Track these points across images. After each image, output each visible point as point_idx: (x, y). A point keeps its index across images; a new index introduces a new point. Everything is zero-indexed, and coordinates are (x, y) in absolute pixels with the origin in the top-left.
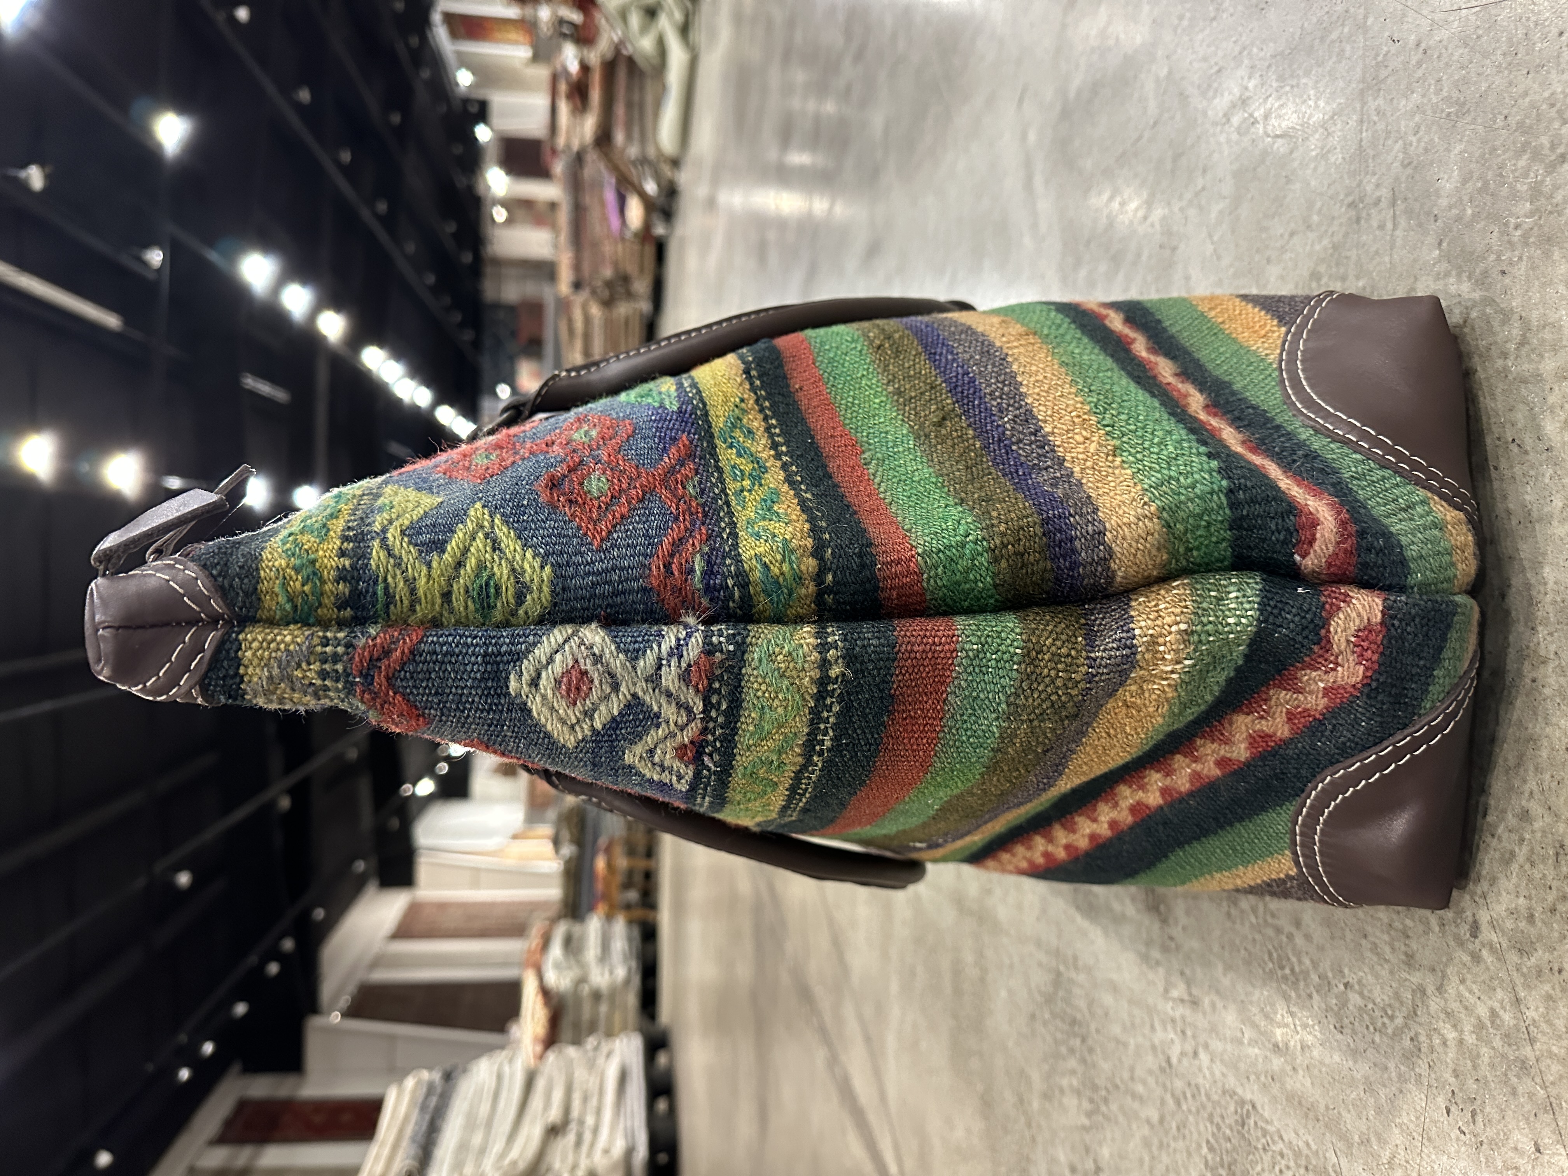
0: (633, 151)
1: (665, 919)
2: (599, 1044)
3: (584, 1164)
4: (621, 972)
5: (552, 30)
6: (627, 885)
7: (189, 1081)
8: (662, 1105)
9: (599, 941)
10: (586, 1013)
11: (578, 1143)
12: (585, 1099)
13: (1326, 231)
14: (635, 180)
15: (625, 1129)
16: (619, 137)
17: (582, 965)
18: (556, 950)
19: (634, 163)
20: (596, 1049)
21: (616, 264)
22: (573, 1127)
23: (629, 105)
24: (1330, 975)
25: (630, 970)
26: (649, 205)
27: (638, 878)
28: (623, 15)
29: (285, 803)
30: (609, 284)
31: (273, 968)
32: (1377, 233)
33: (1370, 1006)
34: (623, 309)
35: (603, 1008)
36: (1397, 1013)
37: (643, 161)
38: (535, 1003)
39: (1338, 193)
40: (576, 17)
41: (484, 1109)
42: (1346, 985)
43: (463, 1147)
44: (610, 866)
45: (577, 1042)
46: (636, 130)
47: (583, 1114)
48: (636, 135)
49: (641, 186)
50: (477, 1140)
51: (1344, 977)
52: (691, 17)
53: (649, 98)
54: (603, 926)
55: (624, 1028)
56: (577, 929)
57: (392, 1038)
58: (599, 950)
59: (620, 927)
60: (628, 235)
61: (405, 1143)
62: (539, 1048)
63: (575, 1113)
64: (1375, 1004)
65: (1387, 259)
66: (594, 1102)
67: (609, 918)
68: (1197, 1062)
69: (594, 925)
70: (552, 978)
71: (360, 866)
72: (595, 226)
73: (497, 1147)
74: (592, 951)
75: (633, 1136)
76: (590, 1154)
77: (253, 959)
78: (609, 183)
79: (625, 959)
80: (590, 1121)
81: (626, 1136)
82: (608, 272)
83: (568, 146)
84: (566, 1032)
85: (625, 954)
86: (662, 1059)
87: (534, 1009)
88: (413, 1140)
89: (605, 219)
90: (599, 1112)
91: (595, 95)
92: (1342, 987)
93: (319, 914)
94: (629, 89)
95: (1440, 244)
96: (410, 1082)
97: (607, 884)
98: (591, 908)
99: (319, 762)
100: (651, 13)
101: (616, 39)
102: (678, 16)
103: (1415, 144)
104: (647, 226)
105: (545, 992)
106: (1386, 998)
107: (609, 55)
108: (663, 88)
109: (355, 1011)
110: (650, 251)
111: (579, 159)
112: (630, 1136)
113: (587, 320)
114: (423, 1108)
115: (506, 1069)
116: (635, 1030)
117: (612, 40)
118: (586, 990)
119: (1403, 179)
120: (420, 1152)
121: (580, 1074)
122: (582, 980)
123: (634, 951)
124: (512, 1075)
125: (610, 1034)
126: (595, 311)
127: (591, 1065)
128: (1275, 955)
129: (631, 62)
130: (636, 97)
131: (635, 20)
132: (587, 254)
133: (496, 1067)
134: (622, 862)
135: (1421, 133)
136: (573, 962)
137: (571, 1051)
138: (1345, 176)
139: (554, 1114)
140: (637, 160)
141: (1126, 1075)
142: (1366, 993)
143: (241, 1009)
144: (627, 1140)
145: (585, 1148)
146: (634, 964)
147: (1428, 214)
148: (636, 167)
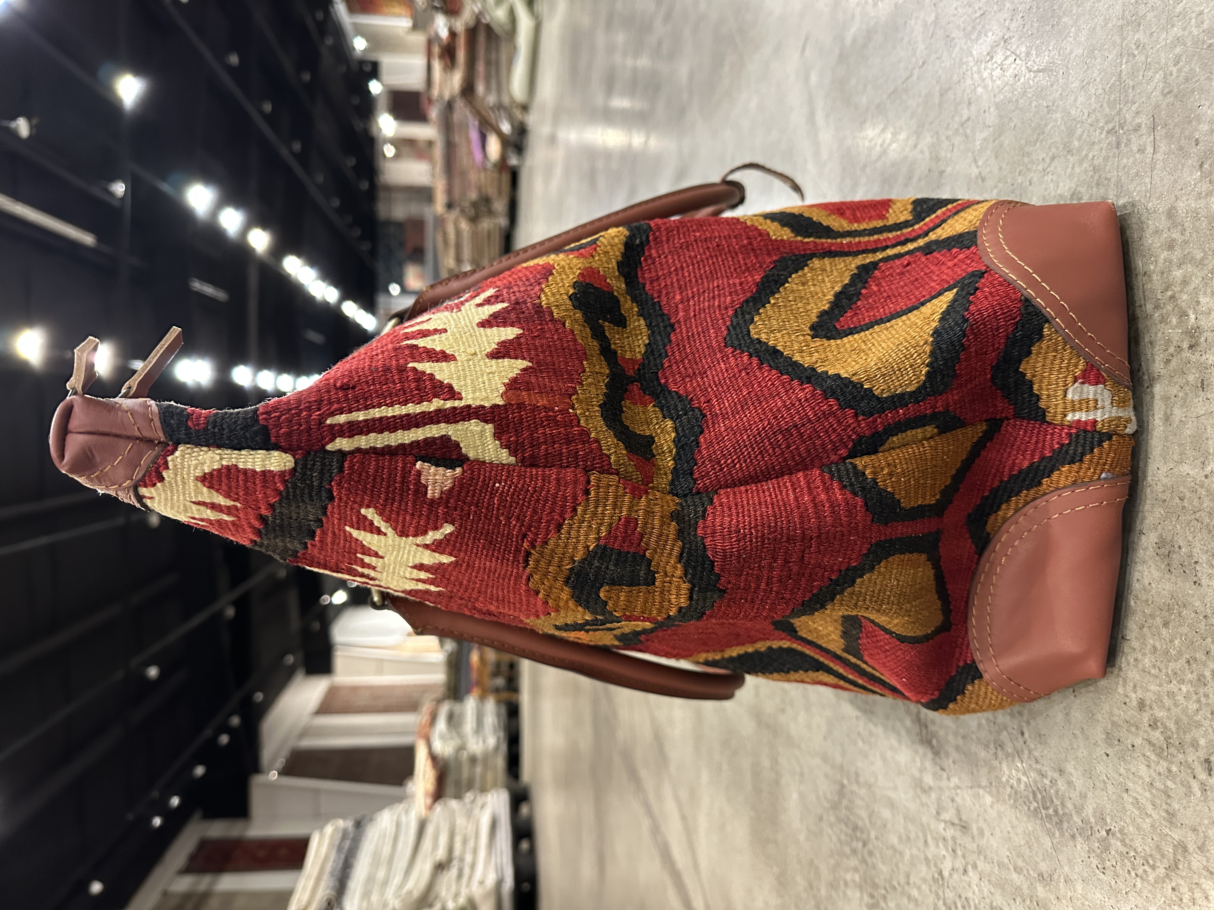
0: (491, 99)
1: (525, 699)
2: (475, 798)
3: (464, 892)
4: (492, 741)
5: (426, 4)
6: (496, 673)
7: (161, 827)
8: (525, 845)
9: (475, 717)
10: (465, 774)
11: (460, 876)
12: (465, 842)
13: (1087, 155)
14: (494, 122)
15: (496, 864)
16: (480, 88)
17: (461, 736)
18: (441, 725)
19: (492, 108)
20: (473, 802)
21: (479, 189)
22: (455, 863)
23: (488, 63)
24: (1092, 820)
25: (498, 739)
26: (505, 142)
27: (504, 668)
29: (230, 612)
30: (474, 205)
31: (224, 739)
32: (1137, 156)
33: (1132, 854)
34: (486, 224)
35: (479, 770)
36: (1158, 864)
37: (500, 107)
38: (425, 766)
39: (1097, 121)
41: (387, 850)
42: (1108, 832)
43: (370, 879)
44: (482, 659)
45: (458, 796)
46: (493, 82)
47: (463, 852)
48: (494, 86)
49: (498, 126)
50: (381, 874)
51: (1106, 824)
53: (504, 57)
54: (477, 706)
55: (495, 785)
56: (457, 707)
57: (317, 792)
58: (474, 725)
59: (490, 706)
60: (489, 166)
61: (326, 877)
62: (429, 801)
63: (457, 853)
64: (1136, 853)
65: (1148, 180)
66: (471, 844)
67: (482, 698)
68: (966, 878)
69: (470, 704)
70: (438, 746)
71: (290, 659)
72: (463, 159)
73: (396, 880)
74: (469, 724)
75: (502, 870)
76: (468, 885)
77: (208, 732)
78: (473, 125)
79: (495, 731)
80: (468, 858)
81: (497, 871)
82: (473, 195)
83: (441, 96)
84: (450, 789)
85: (494, 727)
86: (524, 810)
87: (425, 771)
88: (332, 874)
89: (470, 153)
90: (475, 851)
91: (461, 55)
92: (1104, 833)
93: (259, 697)
94: (488, 50)
95: (1201, 166)
96: (329, 829)
97: (480, 673)
98: (468, 691)
99: (257, 579)
101: (476, 11)
103: (1175, 74)
104: (503, 158)
105: (433, 758)
106: (1147, 848)
107: (472, 24)
108: (514, 50)
109: (288, 771)
110: (506, 178)
111: (450, 106)
112: (500, 870)
113: (458, 233)
114: (340, 849)
115: (404, 819)
116: (502, 787)
117: (473, 11)
118: (465, 755)
119: (1163, 106)
120: (337, 884)
121: (461, 821)
122: (462, 748)
123: (502, 725)
124: (408, 823)
125: (483, 790)
126: (464, 226)
127: (469, 814)
128: (1039, 796)
129: (489, 28)
130: (493, 57)
132: (457, 182)
133: (395, 817)
134: (492, 656)
135: (1181, 64)
136: (454, 734)
137: (454, 804)
138: (1105, 105)
139: (441, 854)
140: (495, 106)
141: (902, 880)
142: (1127, 841)
143: (200, 771)
144: (497, 875)
145: (465, 880)
146: (502, 734)
147: (1189, 138)
148: (494, 112)
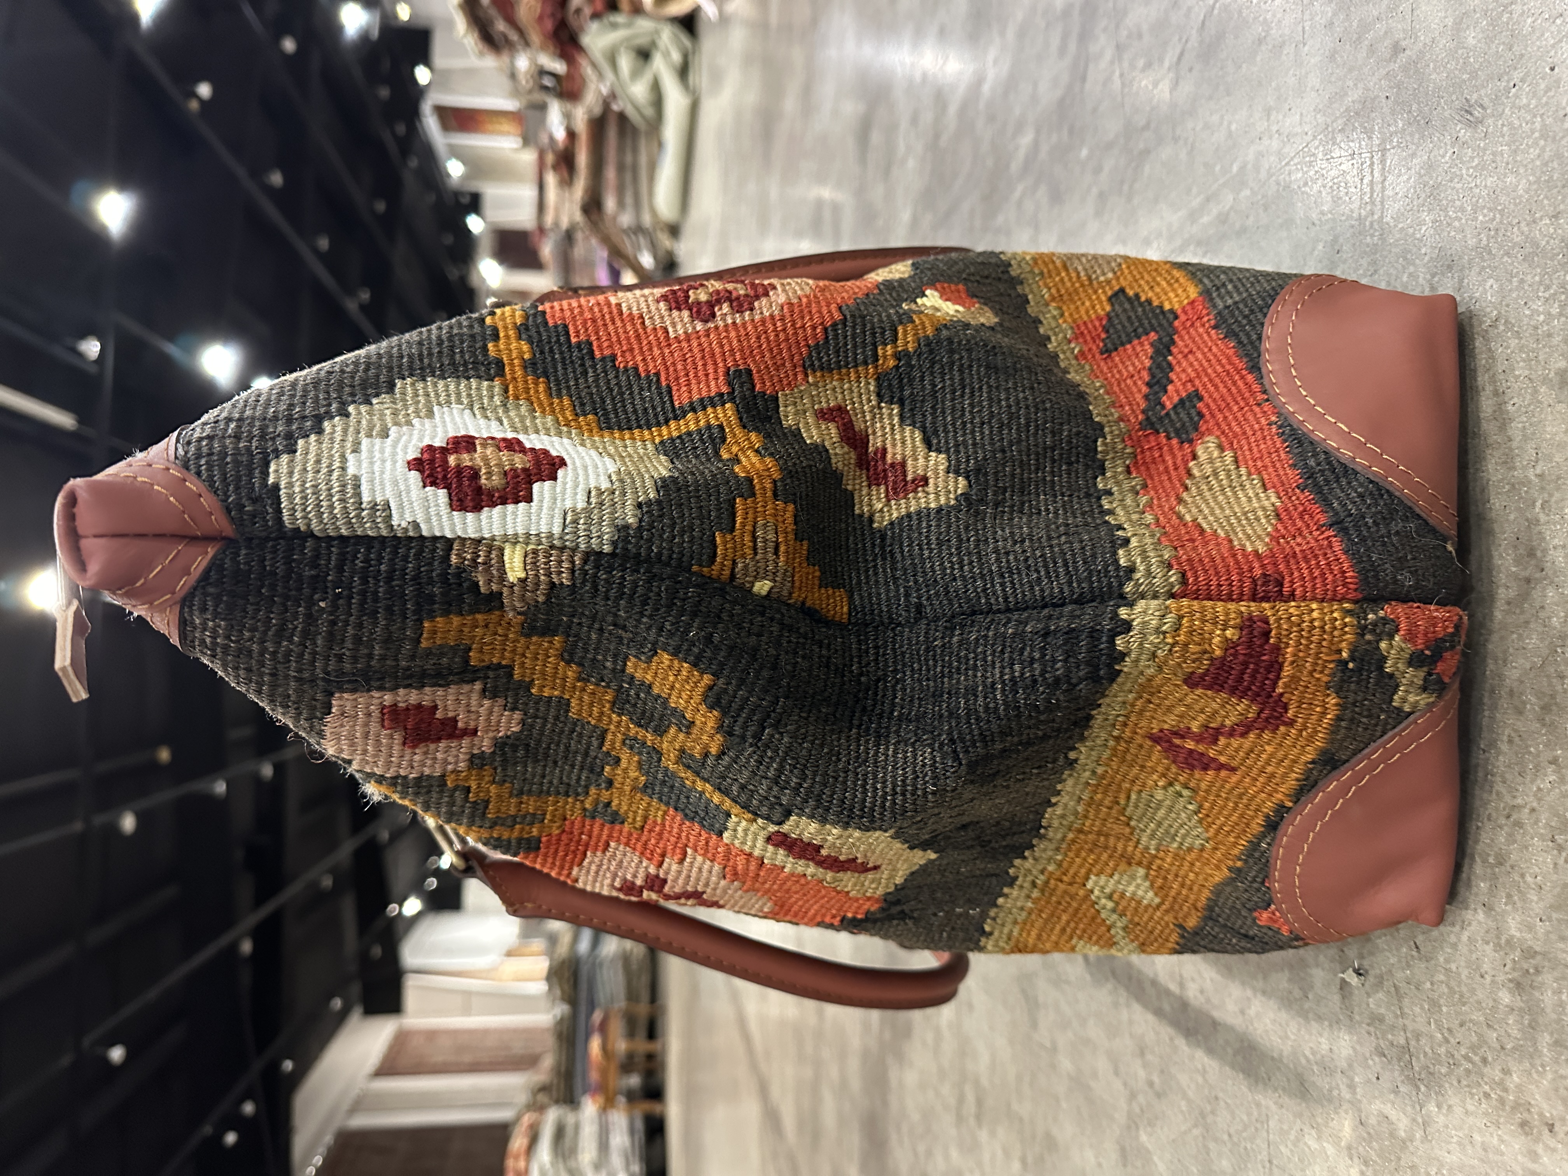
0: (626, 219)
1: (673, 1110)
5: (531, 83)
6: (627, 1066)
14: (628, 251)
16: (610, 203)
18: (544, 1152)
19: (624, 231)
23: (621, 168)
27: (640, 1061)
28: (612, 59)
31: (231, 1138)
37: (638, 229)
40: (559, 67)
44: (604, 1048)
46: (629, 194)
48: (629, 199)
49: (635, 258)
52: (690, 57)
53: (643, 160)
54: (599, 1116)
56: (570, 1119)
58: (595, 1150)
59: (620, 1119)
69: (590, 1108)
71: (337, 1003)
74: (587, 1151)
78: (601, 259)
79: (627, 1161)
83: (556, 224)
91: (582, 159)
93: (288, 1065)
94: (621, 150)
97: (604, 1072)
99: (293, 891)
100: (644, 55)
101: (605, 91)
102: (676, 57)
107: (598, 110)
108: (660, 145)
111: (569, 237)
117: (600, 92)
123: (638, 1152)
129: (622, 118)
130: (629, 159)
131: (625, 63)
134: (621, 1046)
136: (562, 1171)
140: (630, 228)
146: (637, 1168)
148: (629, 236)
